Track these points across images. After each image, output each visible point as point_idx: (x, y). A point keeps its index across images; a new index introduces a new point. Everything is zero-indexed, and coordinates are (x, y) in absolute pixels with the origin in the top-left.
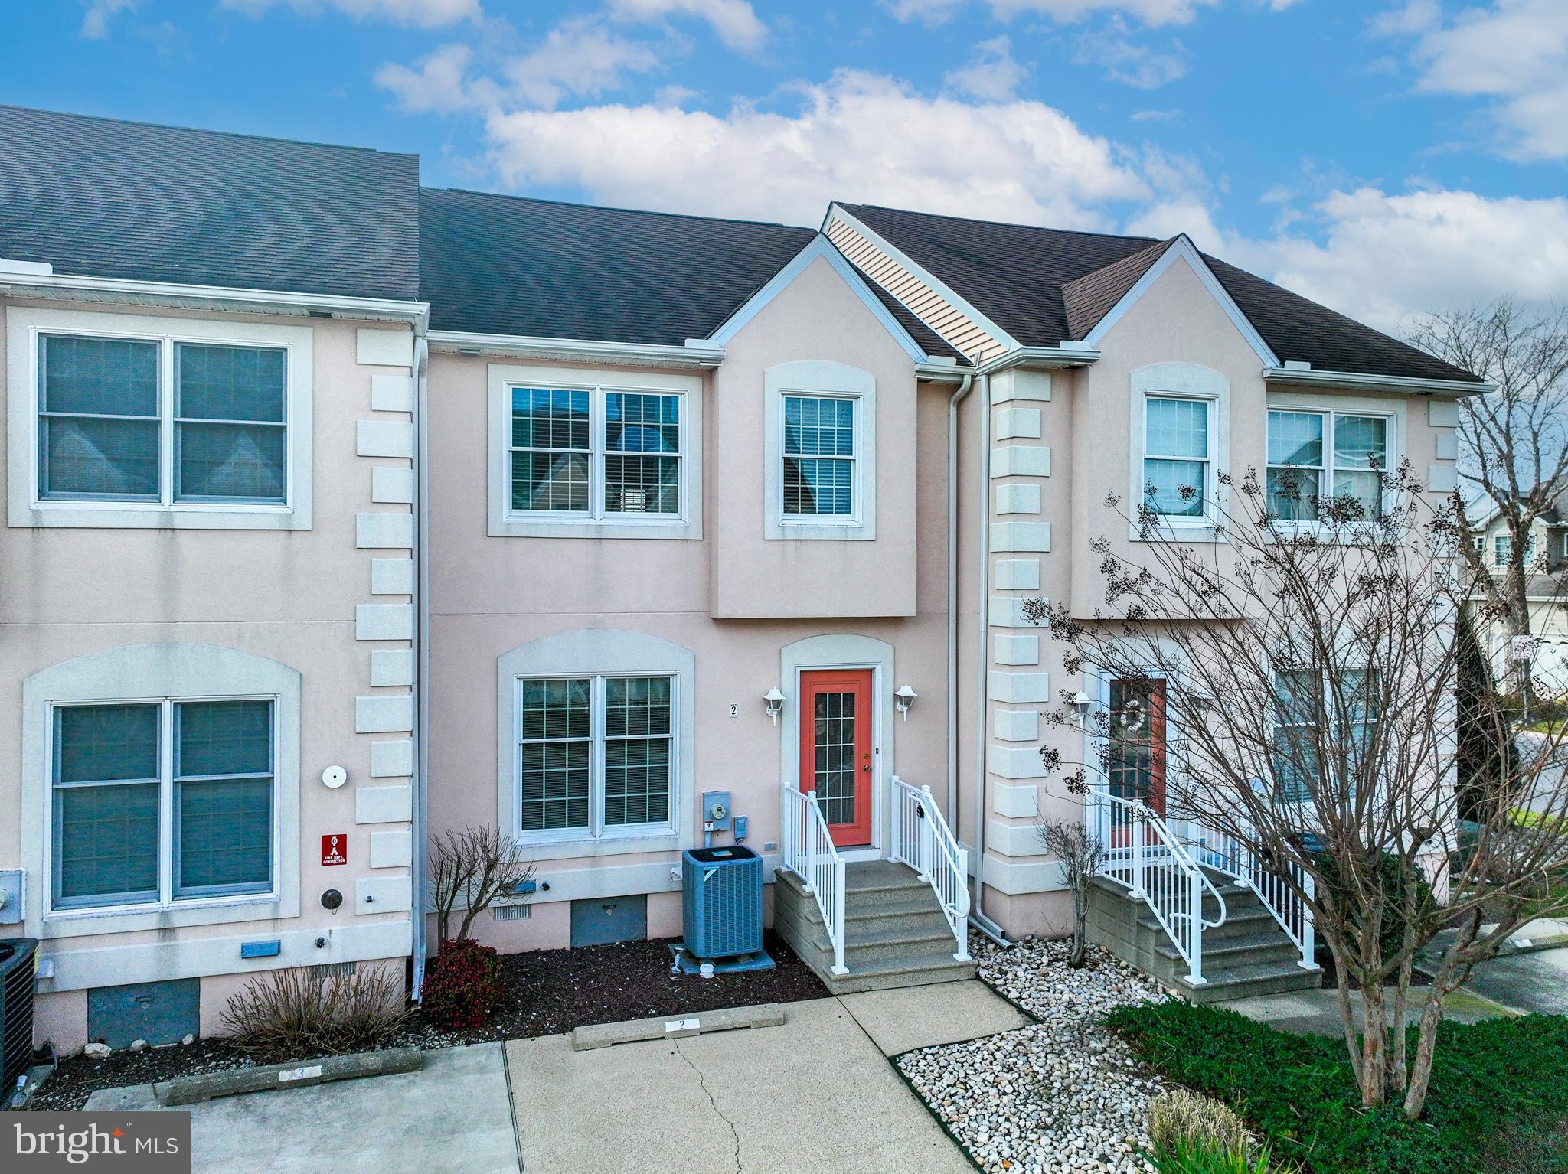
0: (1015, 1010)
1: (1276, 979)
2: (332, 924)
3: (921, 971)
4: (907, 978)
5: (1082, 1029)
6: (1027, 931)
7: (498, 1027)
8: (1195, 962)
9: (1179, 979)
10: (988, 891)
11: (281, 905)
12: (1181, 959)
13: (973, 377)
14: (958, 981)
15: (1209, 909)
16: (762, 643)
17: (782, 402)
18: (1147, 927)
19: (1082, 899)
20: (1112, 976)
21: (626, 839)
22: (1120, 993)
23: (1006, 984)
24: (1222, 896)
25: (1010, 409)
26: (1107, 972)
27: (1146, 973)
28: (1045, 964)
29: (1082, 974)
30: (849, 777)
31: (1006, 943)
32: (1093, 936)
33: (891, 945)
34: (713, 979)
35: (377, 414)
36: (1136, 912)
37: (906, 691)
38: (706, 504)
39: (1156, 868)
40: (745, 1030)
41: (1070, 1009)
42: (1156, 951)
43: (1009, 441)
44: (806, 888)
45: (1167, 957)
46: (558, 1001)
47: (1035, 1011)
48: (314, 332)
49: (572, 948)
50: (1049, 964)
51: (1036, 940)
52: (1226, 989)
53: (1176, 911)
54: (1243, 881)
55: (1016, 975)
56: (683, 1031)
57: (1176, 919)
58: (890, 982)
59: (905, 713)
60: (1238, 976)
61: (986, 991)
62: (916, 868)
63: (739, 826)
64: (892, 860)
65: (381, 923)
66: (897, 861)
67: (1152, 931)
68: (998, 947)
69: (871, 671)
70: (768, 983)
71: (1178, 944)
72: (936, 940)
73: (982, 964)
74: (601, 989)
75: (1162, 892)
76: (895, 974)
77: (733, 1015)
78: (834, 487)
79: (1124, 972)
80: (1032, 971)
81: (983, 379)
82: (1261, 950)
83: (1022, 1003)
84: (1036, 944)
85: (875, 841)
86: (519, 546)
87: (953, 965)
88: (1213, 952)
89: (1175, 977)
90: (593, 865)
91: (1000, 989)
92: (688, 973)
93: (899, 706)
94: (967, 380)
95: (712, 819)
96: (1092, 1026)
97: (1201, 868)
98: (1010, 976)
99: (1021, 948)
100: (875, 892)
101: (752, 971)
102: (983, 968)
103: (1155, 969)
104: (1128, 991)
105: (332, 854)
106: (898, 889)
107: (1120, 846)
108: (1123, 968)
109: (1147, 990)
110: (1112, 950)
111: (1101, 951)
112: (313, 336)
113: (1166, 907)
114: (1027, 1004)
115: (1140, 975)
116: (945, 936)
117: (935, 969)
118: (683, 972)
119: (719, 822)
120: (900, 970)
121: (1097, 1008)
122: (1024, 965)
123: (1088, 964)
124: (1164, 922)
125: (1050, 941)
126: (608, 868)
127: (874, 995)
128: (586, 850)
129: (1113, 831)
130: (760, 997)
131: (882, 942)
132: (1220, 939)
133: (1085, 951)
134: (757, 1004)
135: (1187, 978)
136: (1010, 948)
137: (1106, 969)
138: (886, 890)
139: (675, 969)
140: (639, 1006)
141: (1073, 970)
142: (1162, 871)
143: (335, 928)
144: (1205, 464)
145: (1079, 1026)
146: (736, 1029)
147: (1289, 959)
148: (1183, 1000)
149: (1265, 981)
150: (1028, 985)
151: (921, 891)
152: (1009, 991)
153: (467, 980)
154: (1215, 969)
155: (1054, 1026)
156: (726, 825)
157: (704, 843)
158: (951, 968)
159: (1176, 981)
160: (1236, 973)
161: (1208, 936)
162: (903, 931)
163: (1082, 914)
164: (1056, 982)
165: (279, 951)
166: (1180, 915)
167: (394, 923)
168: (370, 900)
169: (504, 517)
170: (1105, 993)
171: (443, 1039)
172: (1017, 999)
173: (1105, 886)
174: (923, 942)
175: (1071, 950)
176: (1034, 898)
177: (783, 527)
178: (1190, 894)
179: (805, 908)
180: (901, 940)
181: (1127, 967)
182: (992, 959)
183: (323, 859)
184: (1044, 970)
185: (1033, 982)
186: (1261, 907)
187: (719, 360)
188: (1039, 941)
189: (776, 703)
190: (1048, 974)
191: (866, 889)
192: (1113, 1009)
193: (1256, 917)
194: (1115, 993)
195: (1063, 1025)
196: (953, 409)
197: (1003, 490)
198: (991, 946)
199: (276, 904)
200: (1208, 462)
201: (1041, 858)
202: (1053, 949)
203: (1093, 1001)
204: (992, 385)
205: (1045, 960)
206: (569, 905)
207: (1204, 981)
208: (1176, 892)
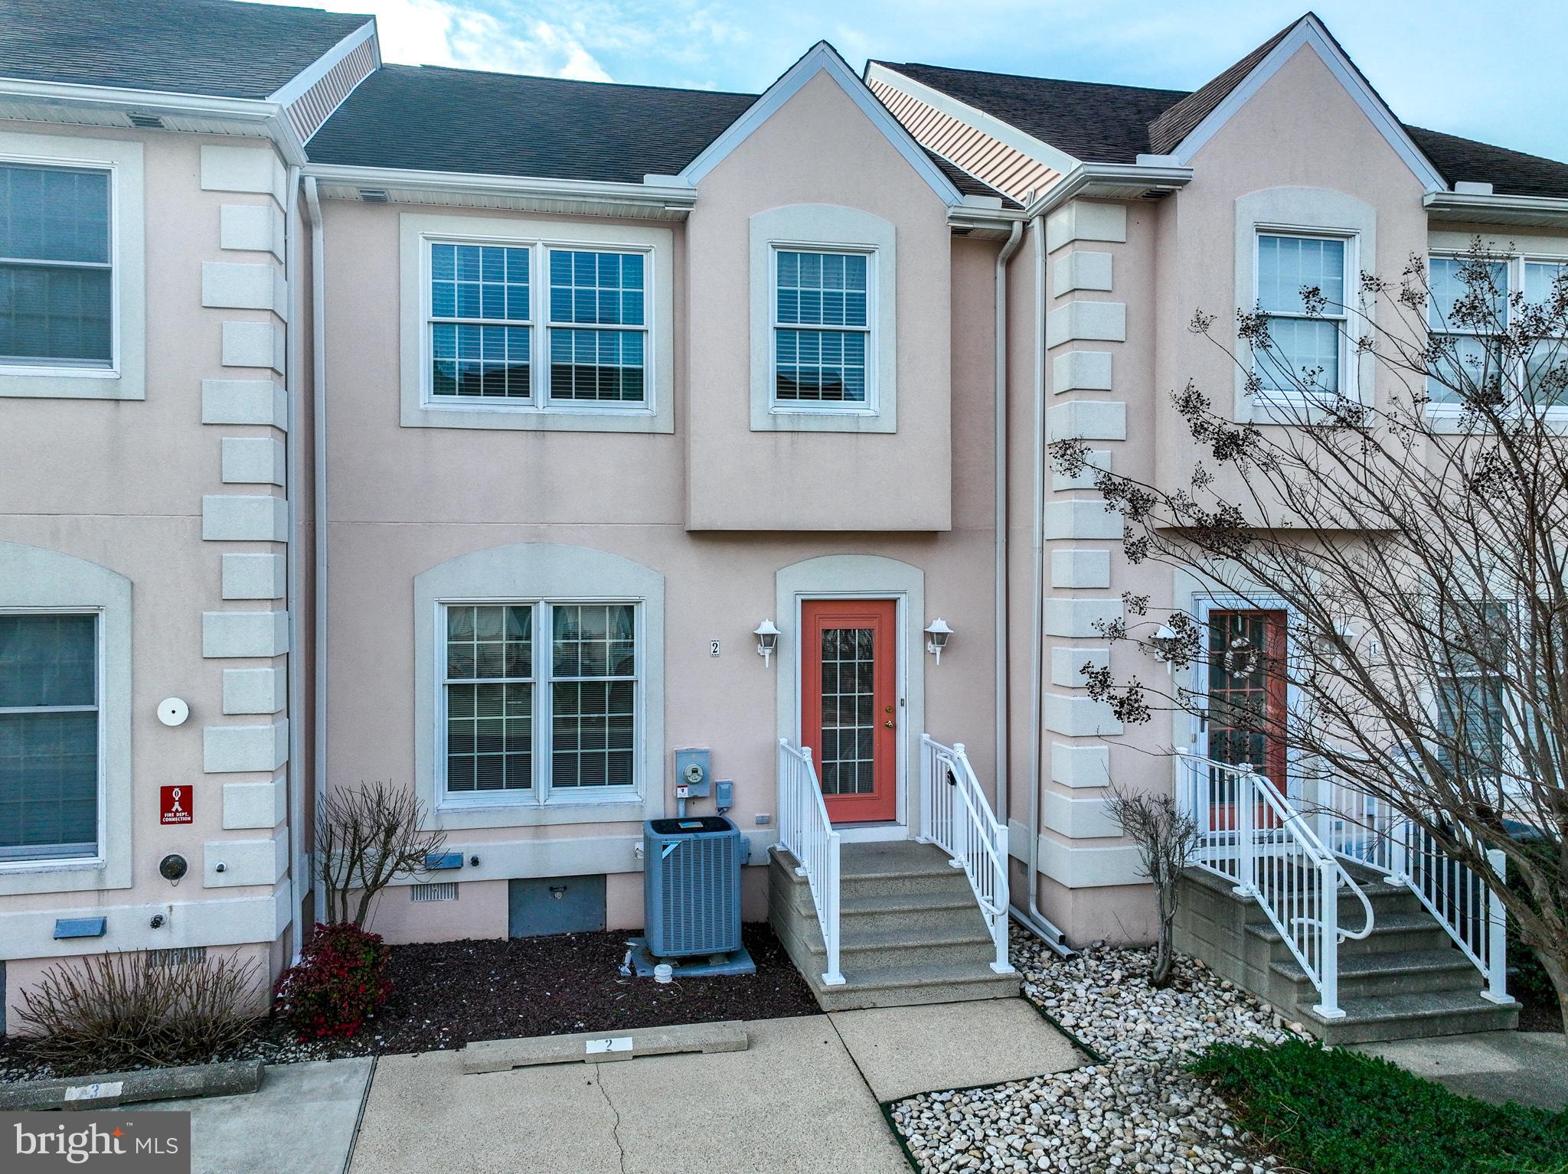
0: (1068, 1042)
1: (1449, 1016)
2: (175, 900)
3: (944, 984)
4: (924, 992)
5: (1160, 1075)
6: (1096, 936)
7: (377, 1038)
8: (1327, 986)
9: (1305, 1010)
10: (1045, 883)
11: (108, 873)
12: (1309, 981)
13: (1026, 224)
14: (995, 999)
15: (1349, 911)
16: (751, 562)
17: (773, 257)
18: (1258, 937)
19: (1168, 895)
20: (1209, 1000)
21: (577, 805)
22: (1220, 1026)
23: (1059, 1007)
24: (1370, 897)
25: (1070, 253)
26: (1202, 995)
27: (1258, 999)
28: (1115, 981)
29: (1167, 997)
30: (867, 735)
31: (1065, 951)
32: (1184, 945)
33: (906, 948)
34: (669, 985)
35: (229, 254)
36: (1243, 916)
37: (939, 626)
38: (678, 389)
39: (1271, 858)
40: (693, 1056)
41: (1145, 1045)
42: (1272, 970)
43: (1069, 295)
44: (799, 871)
45: (1287, 978)
46: (464, 1005)
47: (1095, 1045)
48: (145, 147)
49: (511, 939)
50: (1122, 981)
51: (1108, 948)
52: (1373, 1028)
53: (1301, 915)
54: (1397, 877)
55: (1074, 995)
56: (609, 1053)
57: (1301, 926)
58: (903, 997)
59: (938, 654)
60: (1392, 1008)
61: (1032, 1015)
62: (948, 850)
63: (723, 792)
64: (921, 840)
65: (235, 899)
66: (926, 842)
67: (1265, 940)
68: (1055, 955)
69: (894, 601)
70: (741, 993)
71: (1303, 960)
72: (967, 944)
73: (1031, 976)
74: (523, 992)
75: (1281, 889)
76: (909, 987)
77: (679, 1034)
78: (843, 366)
79: (1227, 996)
80: (1097, 990)
81: (1037, 223)
82: (1426, 973)
83: (1080, 1033)
84: (1107, 953)
85: (901, 816)
86: (440, 440)
87: (988, 977)
88: (1354, 973)
89: (1298, 1006)
90: (536, 836)
91: (1050, 1013)
92: (639, 974)
93: (931, 647)
94: (1017, 227)
95: (685, 783)
96: (1176, 1073)
97: (1337, 858)
98: (1066, 995)
99: (1086, 957)
100: (890, 879)
101: (724, 976)
102: (1031, 983)
103: (1270, 992)
104: (1230, 1022)
105: (174, 810)
106: (921, 877)
107: (1222, 828)
108: (1225, 990)
109: (1258, 1022)
110: (1212, 966)
111: (1195, 965)
112: (145, 155)
113: (1286, 910)
114: (1085, 1035)
115: (1250, 1001)
116: (979, 939)
117: (962, 983)
118: (634, 973)
119: (696, 786)
120: (916, 982)
121: (1184, 1046)
122: (1088, 982)
123: (1176, 982)
124: (1282, 930)
125: (1126, 950)
126: (554, 841)
127: (877, 1015)
128: (530, 819)
129: (1213, 809)
130: (726, 1011)
131: (894, 944)
132: (1366, 955)
133: (1173, 965)
134: (719, 1020)
135: (1316, 1008)
136: (1070, 957)
137: (1201, 990)
138: (906, 877)
139: (625, 970)
140: (565, 1017)
141: (1154, 990)
142: (1280, 861)
143: (178, 904)
144: (1340, 324)
145: (1157, 1071)
146: (682, 1053)
147: (1469, 988)
148: (1310, 1039)
149: (1432, 1017)
150: (1089, 1008)
151: (952, 880)
152: (1062, 1016)
153: (332, 975)
154: (1356, 997)
155: (1120, 1069)
156: (704, 791)
157: (678, 813)
158: (985, 982)
159: (1300, 1011)
160: (1389, 1004)
161: (1347, 953)
162: (924, 930)
163: (1169, 915)
164: (1129, 1006)
165: (103, 932)
166: (1306, 921)
167: (254, 899)
168: (221, 870)
169: (421, 403)
170: (1197, 1025)
171: (301, 1051)
172: (1073, 1027)
173: (1202, 880)
174: (950, 945)
175: (1154, 963)
176: (1104, 894)
177: (775, 416)
178: (1320, 892)
179: (797, 896)
180: (920, 943)
181: (1231, 989)
182: (1045, 972)
183: (162, 816)
184: (1114, 989)
185: (1097, 1005)
186: (1424, 914)
187: (691, 203)
188: (1111, 950)
189: (768, 639)
190: (1119, 994)
191: (878, 875)
192: (1207, 1048)
193: (1417, 927)
194: (1212, 1024)
195: (1133, 1068)
196: (1001, 271)
197: (1061, 362)
198: (1046, 954)
199: (101, 871)
200: (1344, 321)
201: (1115, 841)
202: (1130, 961)
203: (1179, 1036)
204: (1048, 229)
205: (1117, 975)
206: (506, 884)
207: (1342, 1014)
208: (1300, 890)
